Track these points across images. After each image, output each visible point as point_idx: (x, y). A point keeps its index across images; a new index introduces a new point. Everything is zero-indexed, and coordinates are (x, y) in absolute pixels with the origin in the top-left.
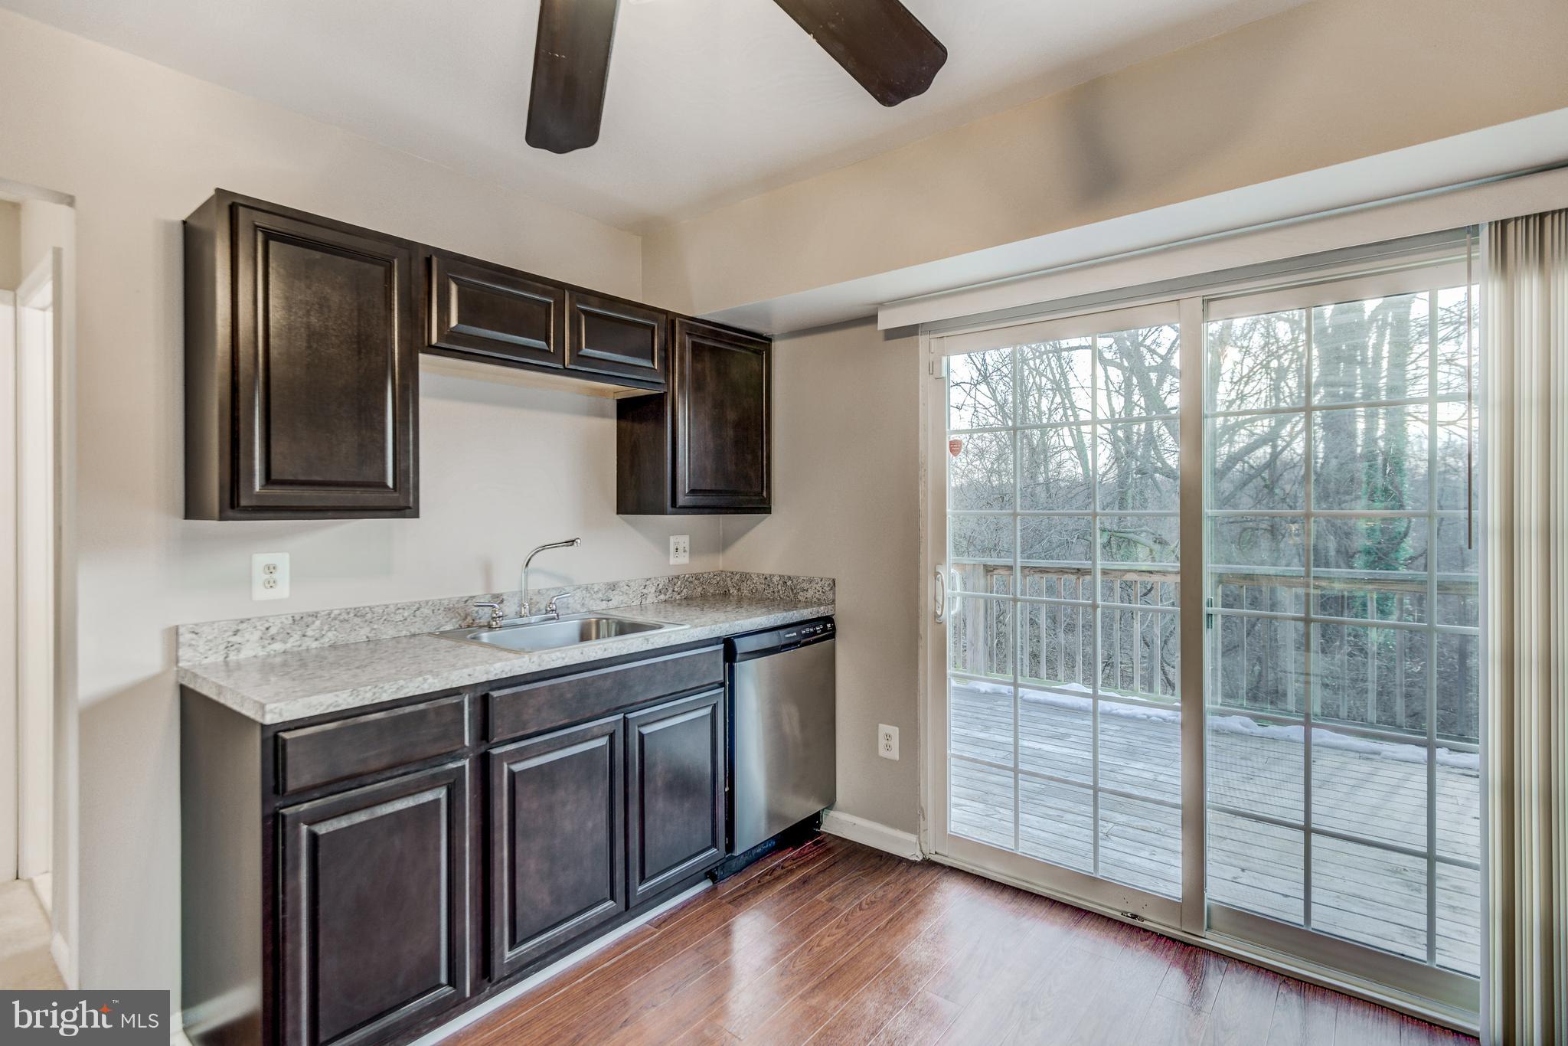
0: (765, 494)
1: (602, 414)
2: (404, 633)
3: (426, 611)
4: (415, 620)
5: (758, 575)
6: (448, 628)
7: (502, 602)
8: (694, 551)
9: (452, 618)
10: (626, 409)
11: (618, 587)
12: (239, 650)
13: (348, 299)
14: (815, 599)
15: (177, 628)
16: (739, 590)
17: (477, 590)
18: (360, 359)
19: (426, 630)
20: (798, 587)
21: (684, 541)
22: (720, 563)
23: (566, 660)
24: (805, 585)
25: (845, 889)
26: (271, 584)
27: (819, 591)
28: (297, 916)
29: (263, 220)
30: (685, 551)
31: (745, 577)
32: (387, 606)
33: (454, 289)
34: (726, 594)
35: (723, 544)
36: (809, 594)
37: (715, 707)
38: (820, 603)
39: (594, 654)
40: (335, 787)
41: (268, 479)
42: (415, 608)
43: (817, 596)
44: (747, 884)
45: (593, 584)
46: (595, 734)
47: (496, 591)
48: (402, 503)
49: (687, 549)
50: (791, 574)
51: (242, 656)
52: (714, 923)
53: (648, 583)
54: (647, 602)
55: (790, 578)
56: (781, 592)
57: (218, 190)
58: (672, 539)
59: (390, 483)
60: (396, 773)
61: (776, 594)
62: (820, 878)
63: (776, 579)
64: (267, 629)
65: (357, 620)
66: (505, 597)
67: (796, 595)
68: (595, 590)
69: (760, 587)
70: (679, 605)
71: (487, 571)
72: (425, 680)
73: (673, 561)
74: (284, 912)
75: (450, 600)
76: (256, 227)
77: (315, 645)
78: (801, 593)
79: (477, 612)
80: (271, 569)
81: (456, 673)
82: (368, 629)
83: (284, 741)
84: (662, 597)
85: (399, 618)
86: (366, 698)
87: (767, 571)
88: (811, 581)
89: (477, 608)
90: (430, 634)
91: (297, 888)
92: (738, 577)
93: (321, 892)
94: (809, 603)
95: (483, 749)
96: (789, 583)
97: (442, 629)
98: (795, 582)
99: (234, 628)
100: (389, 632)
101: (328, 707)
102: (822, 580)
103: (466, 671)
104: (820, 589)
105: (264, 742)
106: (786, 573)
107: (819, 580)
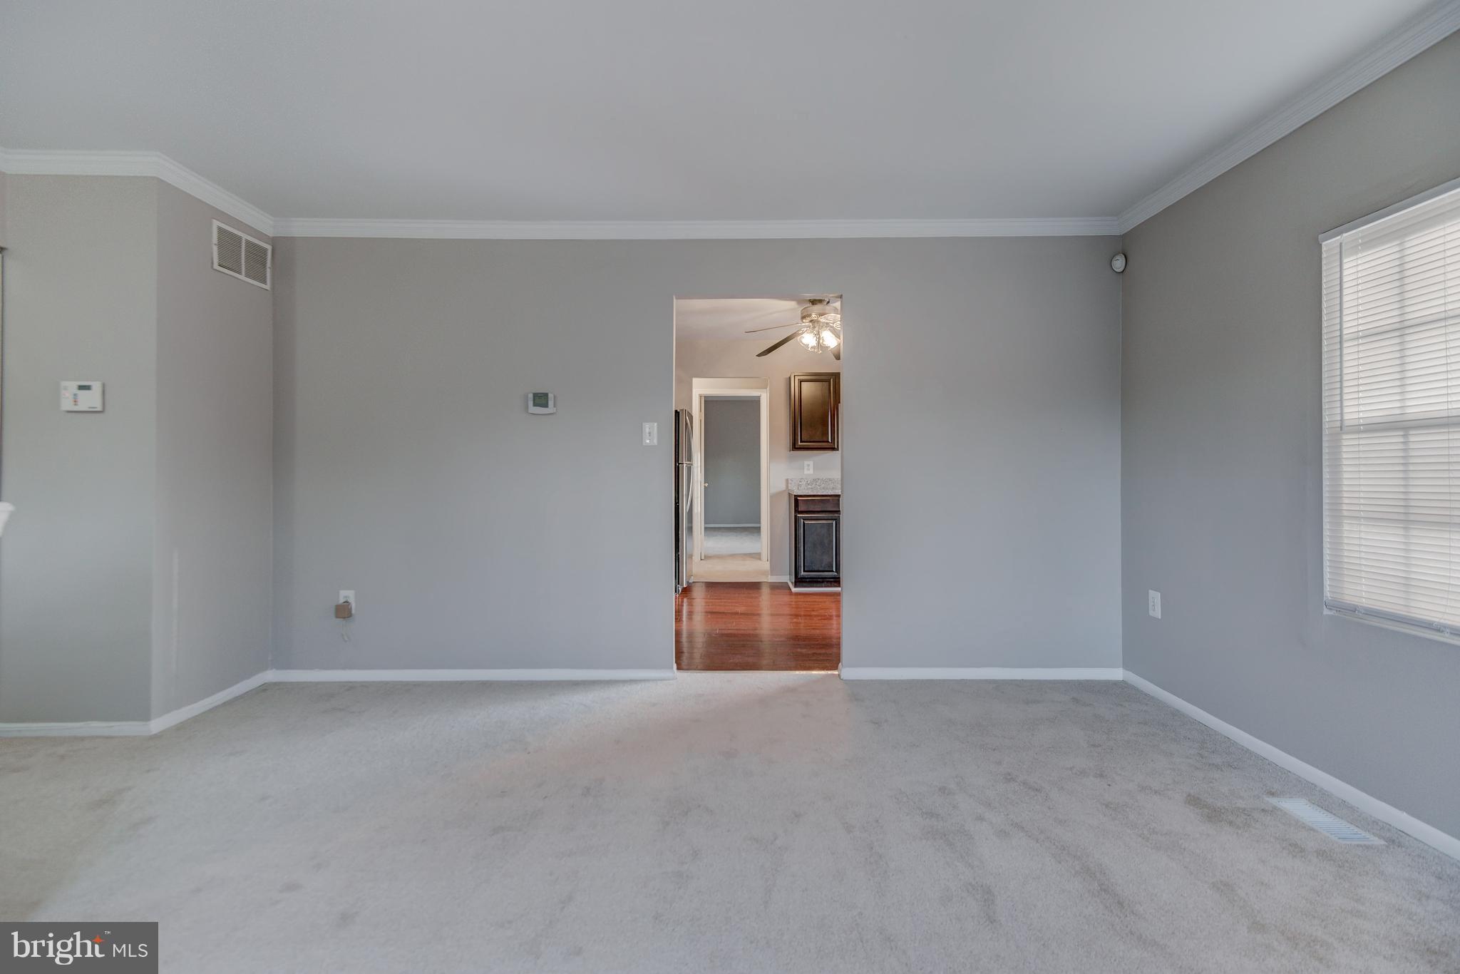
26: (809, 470)
41: (801, 442)
59: (830, 441)
80: (808, 465)
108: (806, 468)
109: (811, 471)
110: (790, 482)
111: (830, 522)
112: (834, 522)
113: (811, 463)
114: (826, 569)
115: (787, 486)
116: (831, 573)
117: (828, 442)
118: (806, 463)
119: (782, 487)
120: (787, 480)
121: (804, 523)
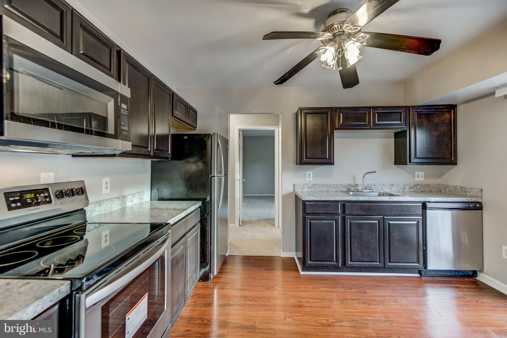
0: (453, 158)
1: (389, 137)
2: (334, 190)
3: (339, 186)
4: (336, 188)
5: (452, 186)
6: (344, 190)
7: (358, 186)
8: (426, 177)
9: (345, 188)
10: (397, 135)
11: (395, 185)
12: (304, 189)
13: (320, 122)
14: (473, 196)
15: (295, 184)
16: (445, 190)
17: (352, 183)
18: (322, 133)
19: (339, 190)
20: (467, 191)
21: (422, 173)
22: (439, 181)
23: (365, 199)
24: (470, 190)
25: (473, 295)
26: (309, 178)
27: (475, 193)
28: (308, 235)
29: (305, 111)
30: (422, 177)
31: (447, 186)
32: (331, 184)
33: (341, 114)
34: (441, 191)
35: (440, 175)
36: (472, 193)
37: (418, 222)
38: (475, 197)
39: (373, 199)
40: (314, 215)
42: (336, 185)
43: (474, 194)
44: (433, 280)
45: (385, 184)
46: (373, 219)
47: (356, 183)
48: (330, 162)
49: (423, 176)
50: (465, 186)
51: (304, 190)
52: (415, 283)
53: (406, 185)
54: (406, 191)
55: (464, 187)
56: (460, 192)
57: (299, 108)
58: (417, 173)
59: (328, 158)
60: (325, 215)
61: (459, 193)
62: (464, 289)
63: (458, 188)
64: (309, 186)
65: (325, 186)
66: (358, 185)
67: (466, 193)
68: (386, 185)
69: (453, 190)
70: (419, 193)
71: (354, 179)
72: (330, 198)
73: (416, 179)
74: (305, 234)
75: (345, 184)
76: (304, 112)
77: (317, 190)
78: (468, 193)
79: (351, 188)
81: (337, 197)
82: (327, 189)
83: (306, 204)
84: (412, 190)
85: (333, 187)
86: (319, 199)
87: (455, 185)
88: (472, 189)
89: (351, 187)
90: (340, 191)
91: (308, 230)
92: (444, 186)
93: (311, 233)
94: (471, 196)
95: (343, 215)
96: (463, 189)
97: (343, 191)
98: (466, 189)
99: (303, 185)
100: (331, 190)
101: (312, 199)
102: (476, 189)
103: (340, 197)
104: (476, 192)
105: (303, 203)
106: (462, 186)
107: (475, 189)
108: (307, 176)
109: (311, 179)
110: (296, 186)
111: (331, 221)
112: (334, 223)
113: (311, 173)
114: (329, 260)
115: (294, 189)
116: (332, 263)
117: (327, 158)
118: (308, 173)
119: (291, 190)
120: (294, 185)
121: (310, 223)
